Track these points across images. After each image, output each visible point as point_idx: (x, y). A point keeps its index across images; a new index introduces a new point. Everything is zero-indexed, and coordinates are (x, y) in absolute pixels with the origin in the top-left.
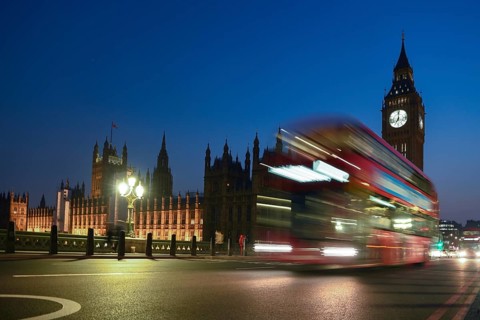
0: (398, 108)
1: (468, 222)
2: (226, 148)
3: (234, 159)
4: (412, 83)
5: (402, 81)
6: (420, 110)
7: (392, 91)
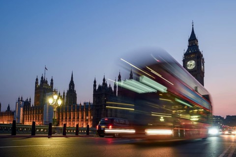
0: (190, 59)
1: (227, 116)
2: (104, 80)
3: (108, 86)
4: (198, 47)
5: (192, 46)
6: (202, 60)
7: (188, 50)
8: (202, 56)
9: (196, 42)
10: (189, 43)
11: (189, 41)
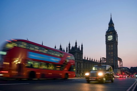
0: (110, 35)
1: (131, 67)
3: (63, 49)
4: (114, 28)
5: (111, 27)
6: (116, 35)
7: (108, 30)
8: (116, 33)
9: (113, 25)
10: (109, 26)
11: (109, 24)
